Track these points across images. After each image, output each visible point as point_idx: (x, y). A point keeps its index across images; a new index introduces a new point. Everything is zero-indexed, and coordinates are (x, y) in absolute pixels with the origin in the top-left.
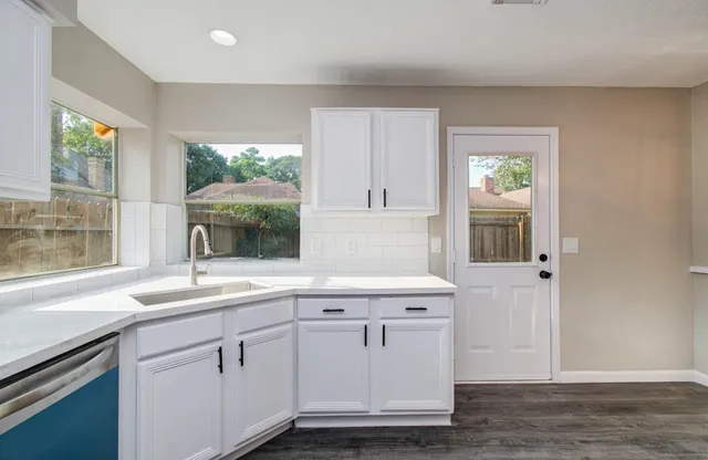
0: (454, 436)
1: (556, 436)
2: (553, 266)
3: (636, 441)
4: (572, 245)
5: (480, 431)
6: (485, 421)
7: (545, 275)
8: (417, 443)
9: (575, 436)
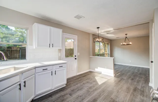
0: (67, 87)
1: (80, 82)
2: (76, 57)
3: (87, 79)
4: (79, 54)
5: (70, 85)
6: (70, 83)
7: (76, 59)
8: (62, 91)
9: (81, 81)
